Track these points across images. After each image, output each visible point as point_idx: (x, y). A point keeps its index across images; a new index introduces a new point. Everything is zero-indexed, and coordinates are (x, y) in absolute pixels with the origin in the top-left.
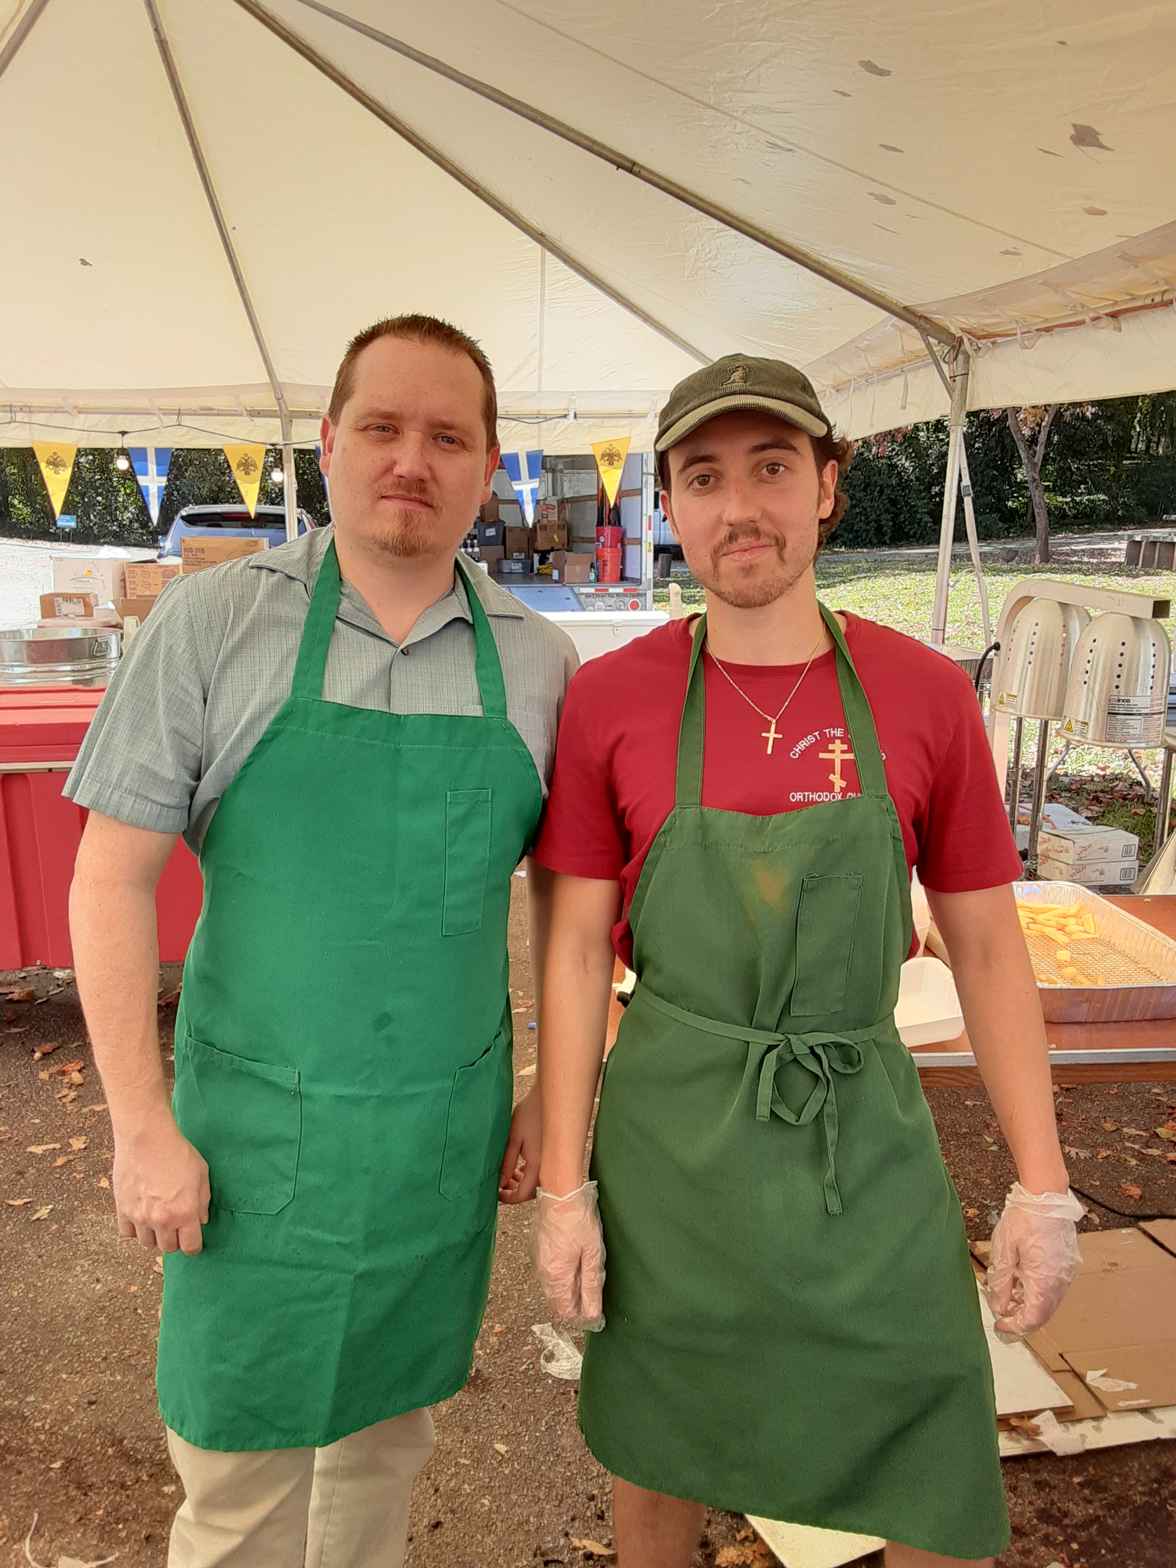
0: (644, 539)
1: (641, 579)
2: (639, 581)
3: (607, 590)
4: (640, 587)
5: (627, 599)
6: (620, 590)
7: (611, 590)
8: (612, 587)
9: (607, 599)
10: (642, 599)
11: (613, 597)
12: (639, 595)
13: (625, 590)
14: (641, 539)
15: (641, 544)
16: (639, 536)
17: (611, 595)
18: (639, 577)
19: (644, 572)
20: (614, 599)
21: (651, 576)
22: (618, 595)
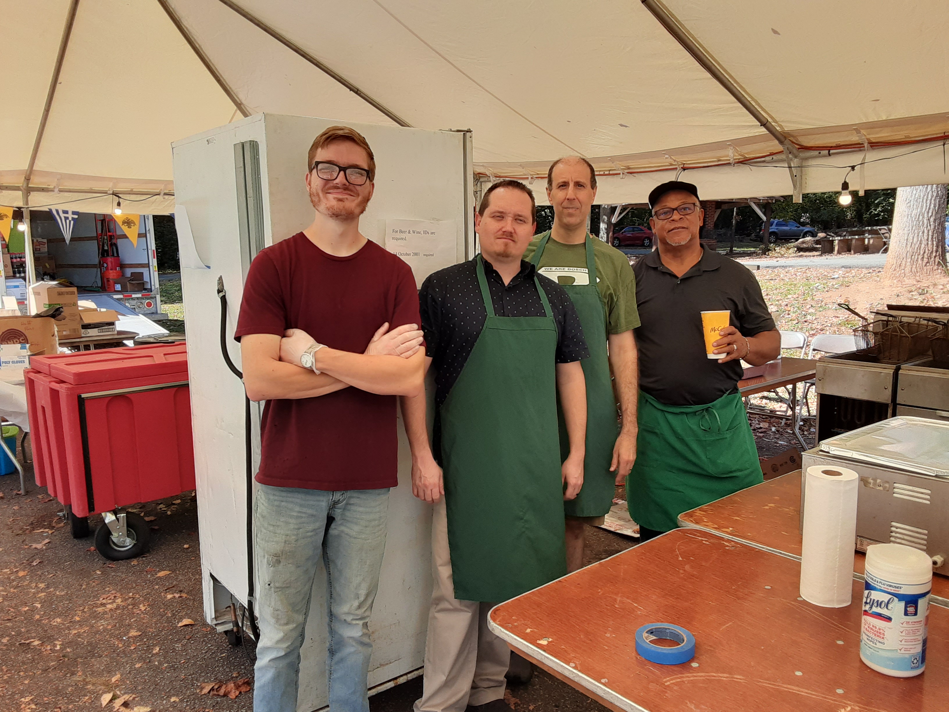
0: (151, 264)
1: (151, 289)
2: (151, 290)
3: (131, 296)
4: (152, 293)
5: (144, 301)
6: (139, 295)
7: (134, 296)
8: (134, 294)
9: (131, 301)
10: (154, 300)
11: (135, 300)
12: (152, 298)
13: (142, 295)
14: (149, 263)
15: (149, 267)
16: (147, 262)
17: (133, 299)
18: (149, 287)
19: (153, 283)
20: (136, 301)
21: (158, 286)
22: (138, 298)
